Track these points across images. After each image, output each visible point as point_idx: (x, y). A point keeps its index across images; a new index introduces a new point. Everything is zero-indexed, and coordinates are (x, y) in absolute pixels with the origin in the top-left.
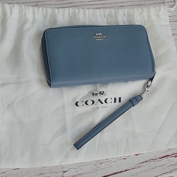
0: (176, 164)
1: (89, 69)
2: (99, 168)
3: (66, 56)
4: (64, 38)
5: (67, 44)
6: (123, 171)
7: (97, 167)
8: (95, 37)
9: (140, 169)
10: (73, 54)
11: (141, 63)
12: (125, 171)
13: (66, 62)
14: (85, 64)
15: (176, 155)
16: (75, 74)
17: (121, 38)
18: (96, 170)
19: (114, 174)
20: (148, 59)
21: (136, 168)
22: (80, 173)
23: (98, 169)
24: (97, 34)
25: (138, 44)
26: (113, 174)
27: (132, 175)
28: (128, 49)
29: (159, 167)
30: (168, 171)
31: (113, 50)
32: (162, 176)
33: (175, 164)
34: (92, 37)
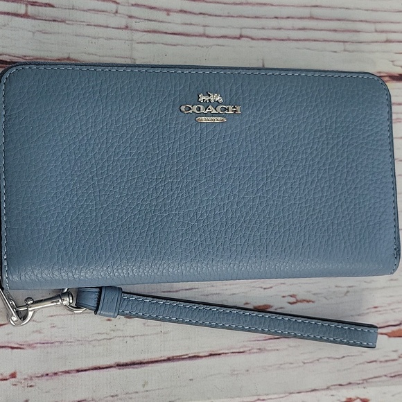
0: (386, 361)
1: (157, 231)
2: (119, 333)
3: (71, 175)
4: (74, 104)
5: (84, 128)
6: (201, 355)
7: (114, 328)
8: (195, 108)
9: (262, 356)
10: (102, 168)
11: (355, 220)
12: (211, 355)
13: (70, 201)
14: (143, 213)
15: (393, 332)
16: (100, 251)
17: (295, 118)
18: (107, 337)
19: (169, 360)
20: (382, 209)
21: (250, 352)
22: (48, 339)
23: (114, 334)
24: (203, 98)
25: (356, 147)
26: (164, 361)
27: (232, 375)
28: (316, 166)
29: (330, 360)
30: (356, 377)
31: (257, 162)
32: (333, 392)
33: (383, 359)
34: (183, 108)
